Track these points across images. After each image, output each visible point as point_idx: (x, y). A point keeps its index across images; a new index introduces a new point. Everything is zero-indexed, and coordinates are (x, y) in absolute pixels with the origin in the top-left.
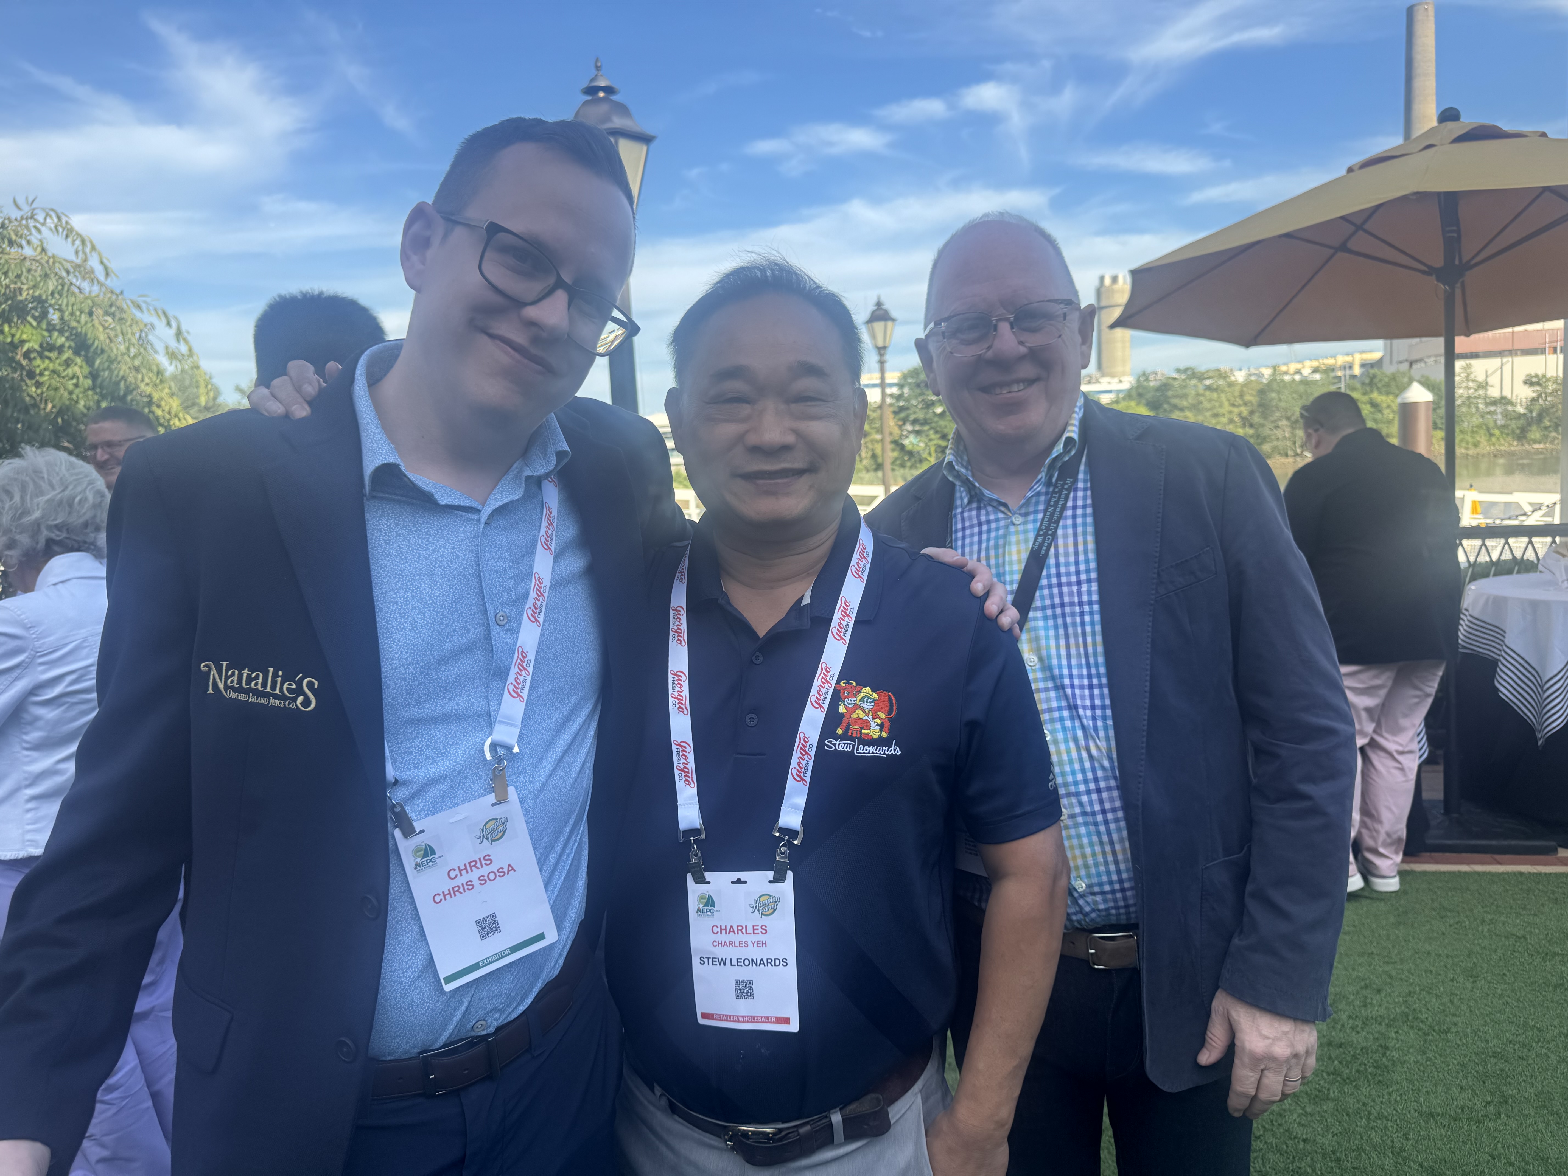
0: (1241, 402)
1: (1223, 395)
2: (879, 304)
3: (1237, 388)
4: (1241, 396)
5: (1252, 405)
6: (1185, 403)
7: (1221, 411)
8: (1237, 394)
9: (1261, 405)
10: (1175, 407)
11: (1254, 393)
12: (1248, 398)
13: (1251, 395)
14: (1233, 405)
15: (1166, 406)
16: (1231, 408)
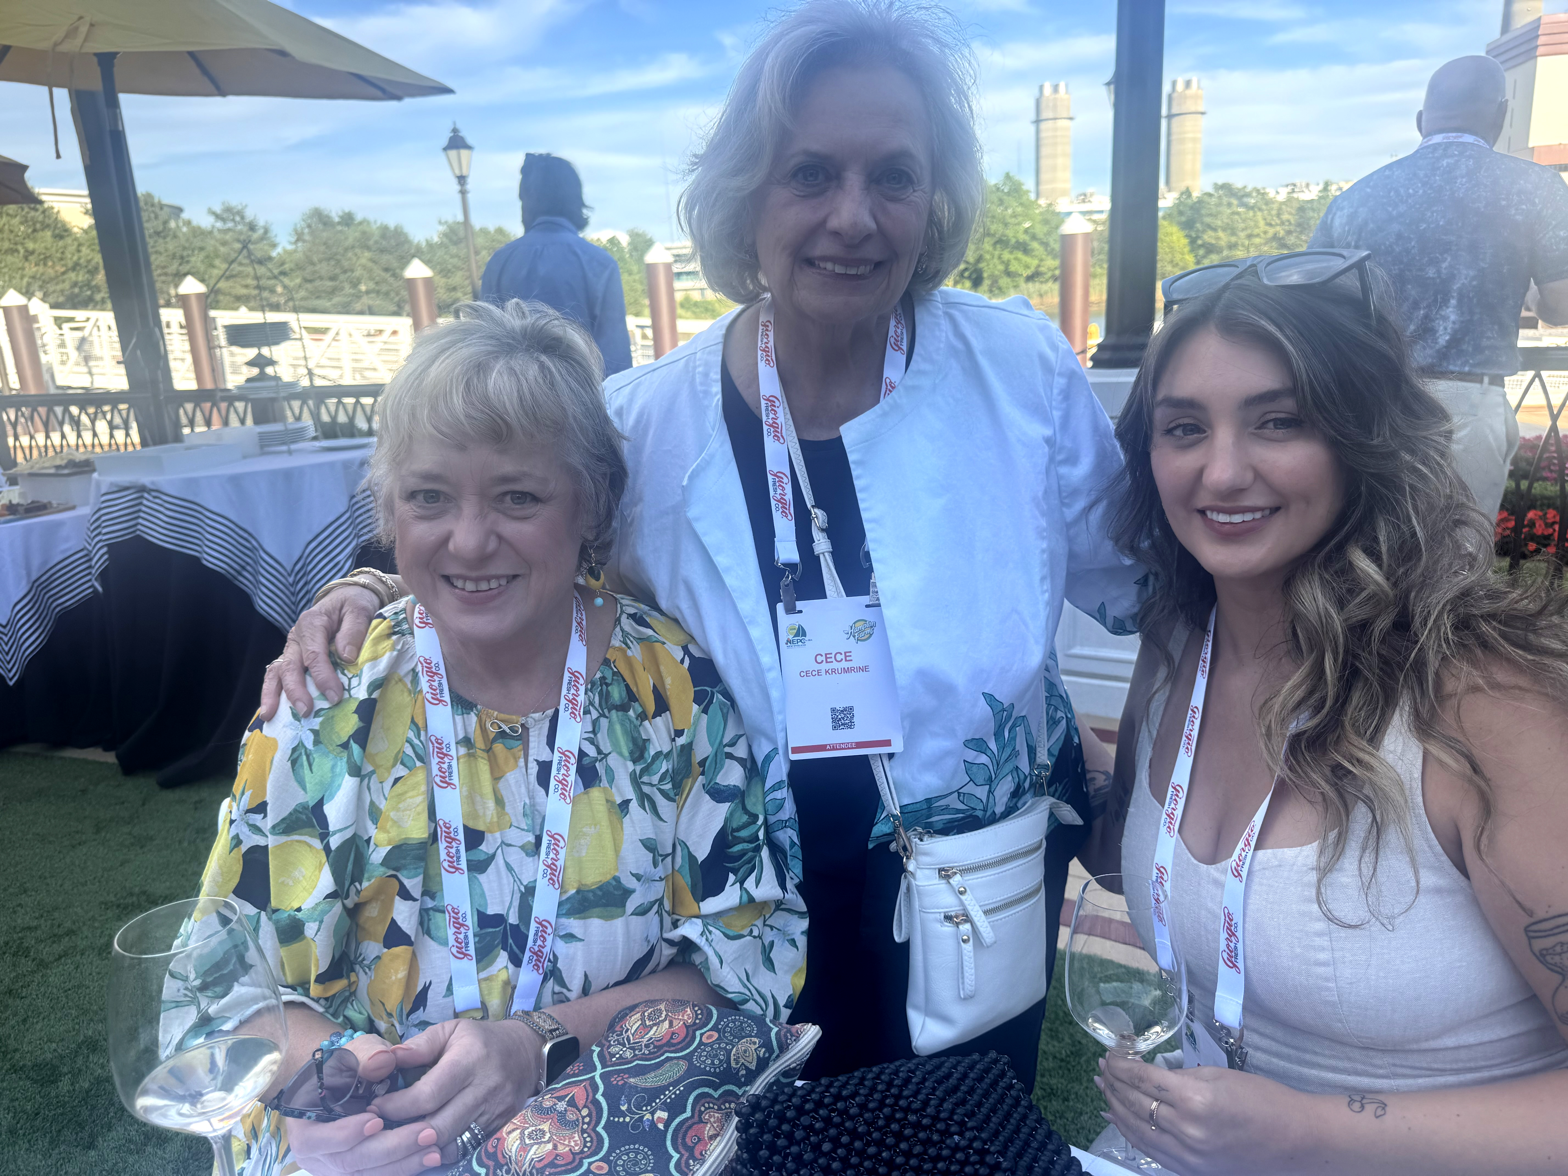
0: (1278, 222)
1: (1259, 214)
2: (455, 131)
3: (1275, 206)
4: (1279, 215)
5: (1290, 224)
6: (1219, 223)
7: (1256, 231)
8: (1274, 212)
9: (1299, 225)
10: (1209, 227)
11: (1293, 211)
12: (1285, 217)
13: (1290, 214)
14: (1270, 225)
15: (1198, 225)
16: (1267, 228)
